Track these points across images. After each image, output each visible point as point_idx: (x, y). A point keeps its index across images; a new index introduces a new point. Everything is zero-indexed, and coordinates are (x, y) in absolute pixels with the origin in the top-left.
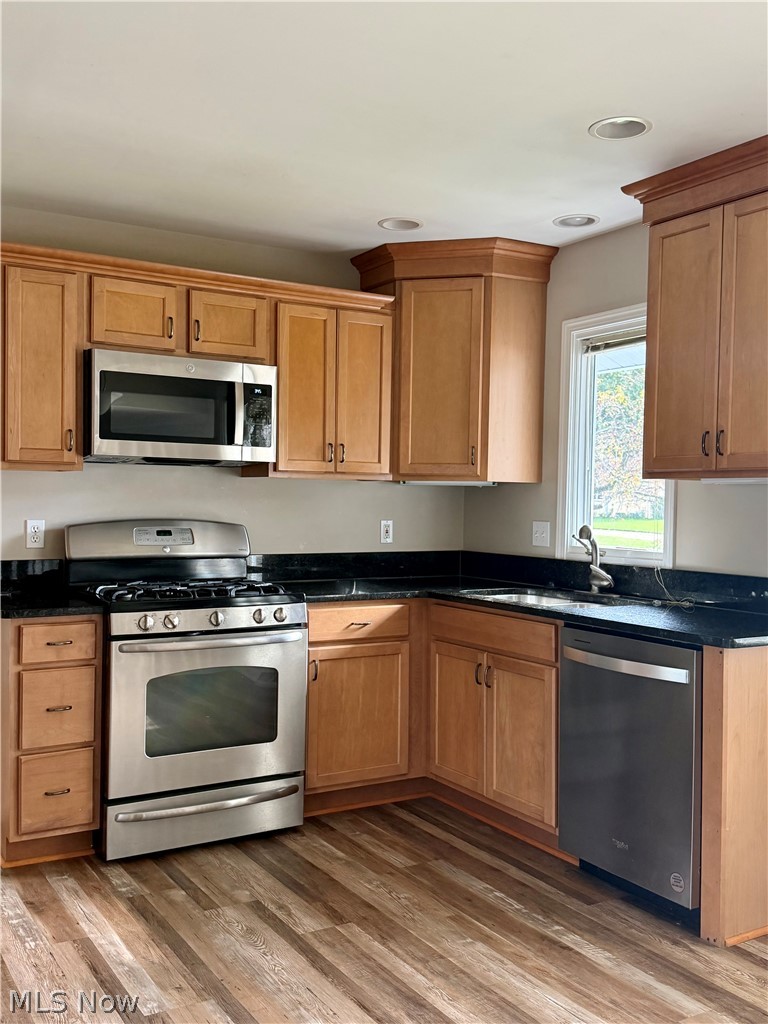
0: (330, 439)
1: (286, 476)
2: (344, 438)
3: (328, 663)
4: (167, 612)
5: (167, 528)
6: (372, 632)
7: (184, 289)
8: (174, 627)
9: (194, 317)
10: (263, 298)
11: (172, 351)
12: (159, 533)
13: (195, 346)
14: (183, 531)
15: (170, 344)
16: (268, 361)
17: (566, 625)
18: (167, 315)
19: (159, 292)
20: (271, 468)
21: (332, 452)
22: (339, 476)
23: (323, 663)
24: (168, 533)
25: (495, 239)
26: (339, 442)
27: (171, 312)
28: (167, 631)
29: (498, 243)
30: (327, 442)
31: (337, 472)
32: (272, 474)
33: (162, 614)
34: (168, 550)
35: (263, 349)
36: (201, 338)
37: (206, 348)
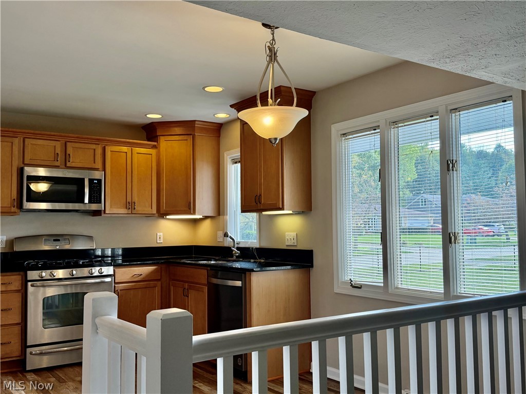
0: (129, 200)
1: (109, 215)
2: (136, 199)
3: (124, 291)
4: (51, 271)
5: (58, 238)
6: (144, 278)
7: (64, 142)
8: (54, 276)
9: (68, 153)
10: (99, 144)
11: (59, 166)
12: (54, 240)
13: (68, 164)
14: (65, 239)
15: (57, 164)
16: (101, 170)
17: (211, 269)
18: (56, 152)
19: (53, 143)
20: (103, 212)
21: (130, 206)
22: (133, 215)
23: (122, 291)
24: (59, 240)
25: (195, 121)
26: (133, 201)
27: (58, 150)
28: (51, 278)
29: (196, 122)
30: (128, 201)
31: (132, 213)
32: (103, 215)
33: (49, 271)
34: (58, 247)
35: (99, 165)
36: (71, 161)
37: (73, 165)
